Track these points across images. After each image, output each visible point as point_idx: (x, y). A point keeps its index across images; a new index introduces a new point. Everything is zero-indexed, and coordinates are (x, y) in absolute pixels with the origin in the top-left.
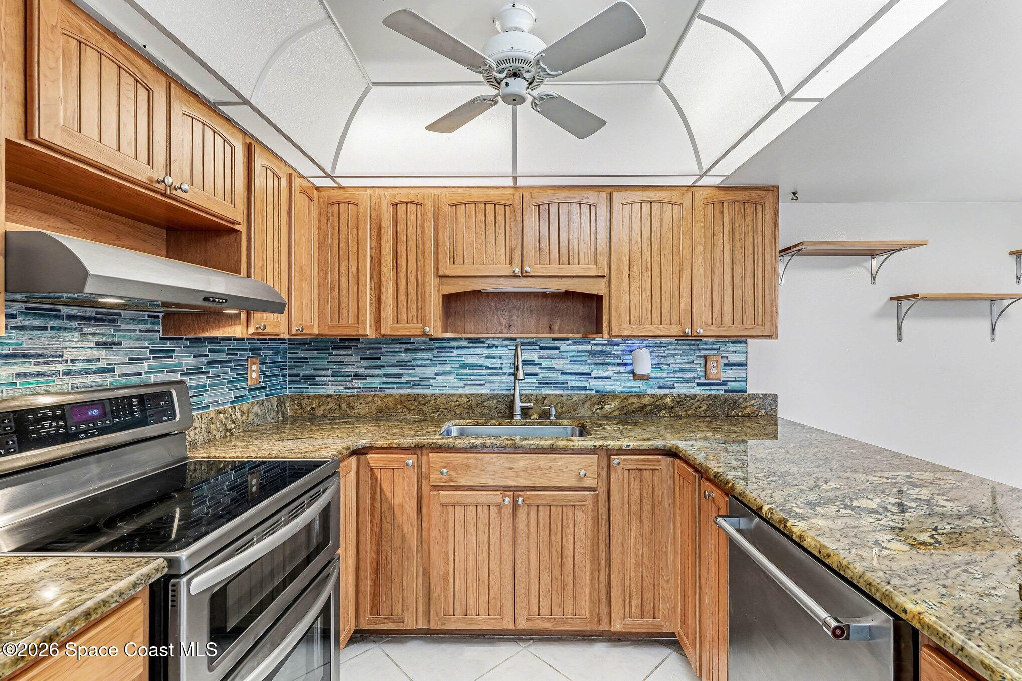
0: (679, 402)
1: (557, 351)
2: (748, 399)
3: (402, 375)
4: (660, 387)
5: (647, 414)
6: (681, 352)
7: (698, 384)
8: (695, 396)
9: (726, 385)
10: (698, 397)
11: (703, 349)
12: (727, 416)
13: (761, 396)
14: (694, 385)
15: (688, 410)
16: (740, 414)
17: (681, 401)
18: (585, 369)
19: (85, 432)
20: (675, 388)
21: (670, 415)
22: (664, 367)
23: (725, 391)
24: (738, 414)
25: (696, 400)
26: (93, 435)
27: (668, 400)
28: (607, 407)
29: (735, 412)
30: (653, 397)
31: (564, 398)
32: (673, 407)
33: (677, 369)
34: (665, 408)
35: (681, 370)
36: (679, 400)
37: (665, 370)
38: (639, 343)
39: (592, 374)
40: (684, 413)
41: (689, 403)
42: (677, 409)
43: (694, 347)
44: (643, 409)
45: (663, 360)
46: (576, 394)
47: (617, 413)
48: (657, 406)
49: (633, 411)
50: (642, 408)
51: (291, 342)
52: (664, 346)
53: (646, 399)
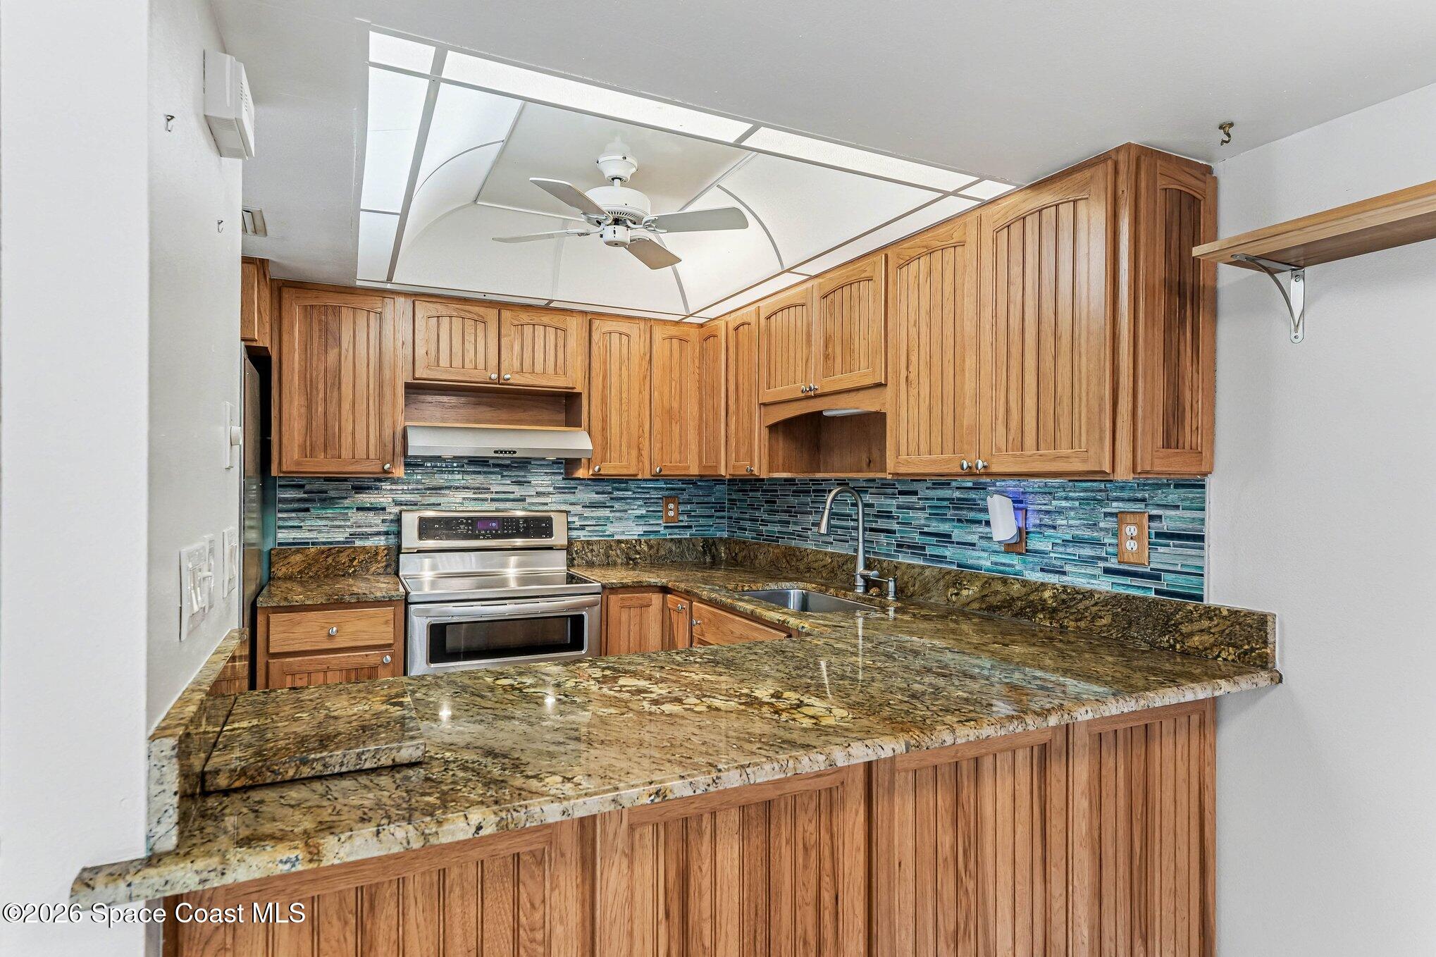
0: (1064, 601)
1: (914, 499)
2: (1196, 615)
3: (788, 523)
4: (1042, 570)
5: (1015, 615)
6: (1077, 503)
7: (1107, 571)
8: (1091, 593)
9: (1158, 578)
10: (1097, 596)
11: (1117, 499)
12: (1152, 644)
13: (1225, 613)
14: (1099, 572)
15: (1080, 620)
16: (1178, 646)
17: (1071, 599)
18: (944, 527)
19: (484, 536)
20: (1064, 573)
21: (1051, 623)
22: (1050, 532)
23: (1157, 592)
24: (1173, 647)
25: (1093, 602)
26: (488, 538)
27: (1047, 594)
28: (965, 593)
29: (1168, 641)
30: (1024, 586)
31: (917, 570)
32: (1055, 610)
33: (1069, 537)
34: (1043, 609)
35: (1077, 541)
36: (1064, 597)
37: (1050, 537)
38: (1014, 486)
39: (953, 537)
40: (1072, 623)
41: (1081, 606)
42: (1061, 615)
43: (1099, 496)
44: (1010, 606)
45: (1047, 520)
46: (929, 566)
47: (976, 605)
48: (1031, 604)
49: (997, 607)
50: (1009, 603)
51: (732, 481)
52: (1050, 493)
53: (1015, 587)
